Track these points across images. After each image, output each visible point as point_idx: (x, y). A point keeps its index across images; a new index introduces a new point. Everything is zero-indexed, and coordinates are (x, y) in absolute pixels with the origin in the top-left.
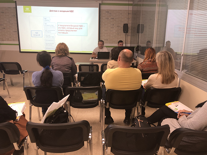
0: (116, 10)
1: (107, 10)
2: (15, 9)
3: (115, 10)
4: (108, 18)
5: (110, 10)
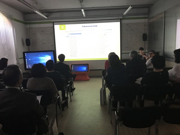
0: (135, 23)
1: (127, 23)
2: (53, 28)
4: (128, 30)
5: (129, 23)
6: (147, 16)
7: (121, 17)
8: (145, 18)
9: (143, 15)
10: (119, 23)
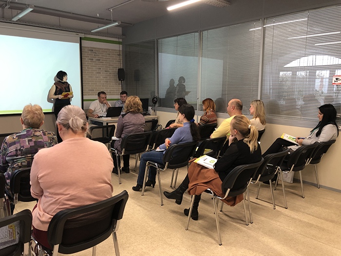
0: (103, 49)
1: (91, 48)
3: (101, 49)
4: (93, 59)
5: (94, 48)
6: (121, 40)
7: (83, 36)
8: (119, 43)
9: (116, 38)
10: (78, 45)
